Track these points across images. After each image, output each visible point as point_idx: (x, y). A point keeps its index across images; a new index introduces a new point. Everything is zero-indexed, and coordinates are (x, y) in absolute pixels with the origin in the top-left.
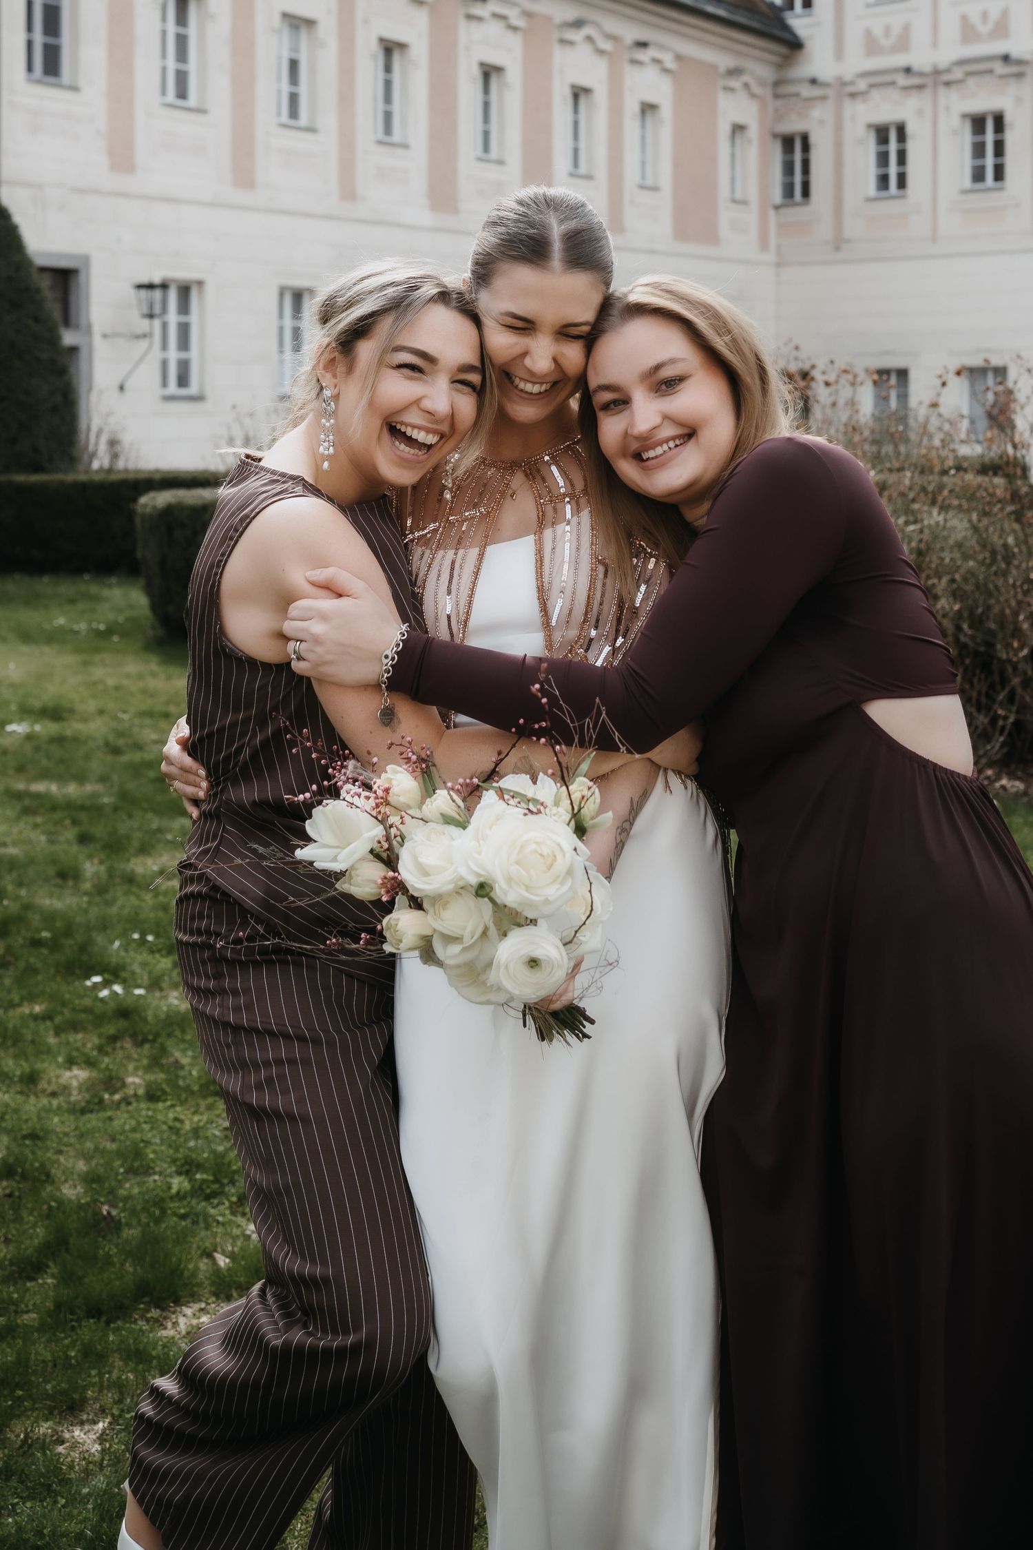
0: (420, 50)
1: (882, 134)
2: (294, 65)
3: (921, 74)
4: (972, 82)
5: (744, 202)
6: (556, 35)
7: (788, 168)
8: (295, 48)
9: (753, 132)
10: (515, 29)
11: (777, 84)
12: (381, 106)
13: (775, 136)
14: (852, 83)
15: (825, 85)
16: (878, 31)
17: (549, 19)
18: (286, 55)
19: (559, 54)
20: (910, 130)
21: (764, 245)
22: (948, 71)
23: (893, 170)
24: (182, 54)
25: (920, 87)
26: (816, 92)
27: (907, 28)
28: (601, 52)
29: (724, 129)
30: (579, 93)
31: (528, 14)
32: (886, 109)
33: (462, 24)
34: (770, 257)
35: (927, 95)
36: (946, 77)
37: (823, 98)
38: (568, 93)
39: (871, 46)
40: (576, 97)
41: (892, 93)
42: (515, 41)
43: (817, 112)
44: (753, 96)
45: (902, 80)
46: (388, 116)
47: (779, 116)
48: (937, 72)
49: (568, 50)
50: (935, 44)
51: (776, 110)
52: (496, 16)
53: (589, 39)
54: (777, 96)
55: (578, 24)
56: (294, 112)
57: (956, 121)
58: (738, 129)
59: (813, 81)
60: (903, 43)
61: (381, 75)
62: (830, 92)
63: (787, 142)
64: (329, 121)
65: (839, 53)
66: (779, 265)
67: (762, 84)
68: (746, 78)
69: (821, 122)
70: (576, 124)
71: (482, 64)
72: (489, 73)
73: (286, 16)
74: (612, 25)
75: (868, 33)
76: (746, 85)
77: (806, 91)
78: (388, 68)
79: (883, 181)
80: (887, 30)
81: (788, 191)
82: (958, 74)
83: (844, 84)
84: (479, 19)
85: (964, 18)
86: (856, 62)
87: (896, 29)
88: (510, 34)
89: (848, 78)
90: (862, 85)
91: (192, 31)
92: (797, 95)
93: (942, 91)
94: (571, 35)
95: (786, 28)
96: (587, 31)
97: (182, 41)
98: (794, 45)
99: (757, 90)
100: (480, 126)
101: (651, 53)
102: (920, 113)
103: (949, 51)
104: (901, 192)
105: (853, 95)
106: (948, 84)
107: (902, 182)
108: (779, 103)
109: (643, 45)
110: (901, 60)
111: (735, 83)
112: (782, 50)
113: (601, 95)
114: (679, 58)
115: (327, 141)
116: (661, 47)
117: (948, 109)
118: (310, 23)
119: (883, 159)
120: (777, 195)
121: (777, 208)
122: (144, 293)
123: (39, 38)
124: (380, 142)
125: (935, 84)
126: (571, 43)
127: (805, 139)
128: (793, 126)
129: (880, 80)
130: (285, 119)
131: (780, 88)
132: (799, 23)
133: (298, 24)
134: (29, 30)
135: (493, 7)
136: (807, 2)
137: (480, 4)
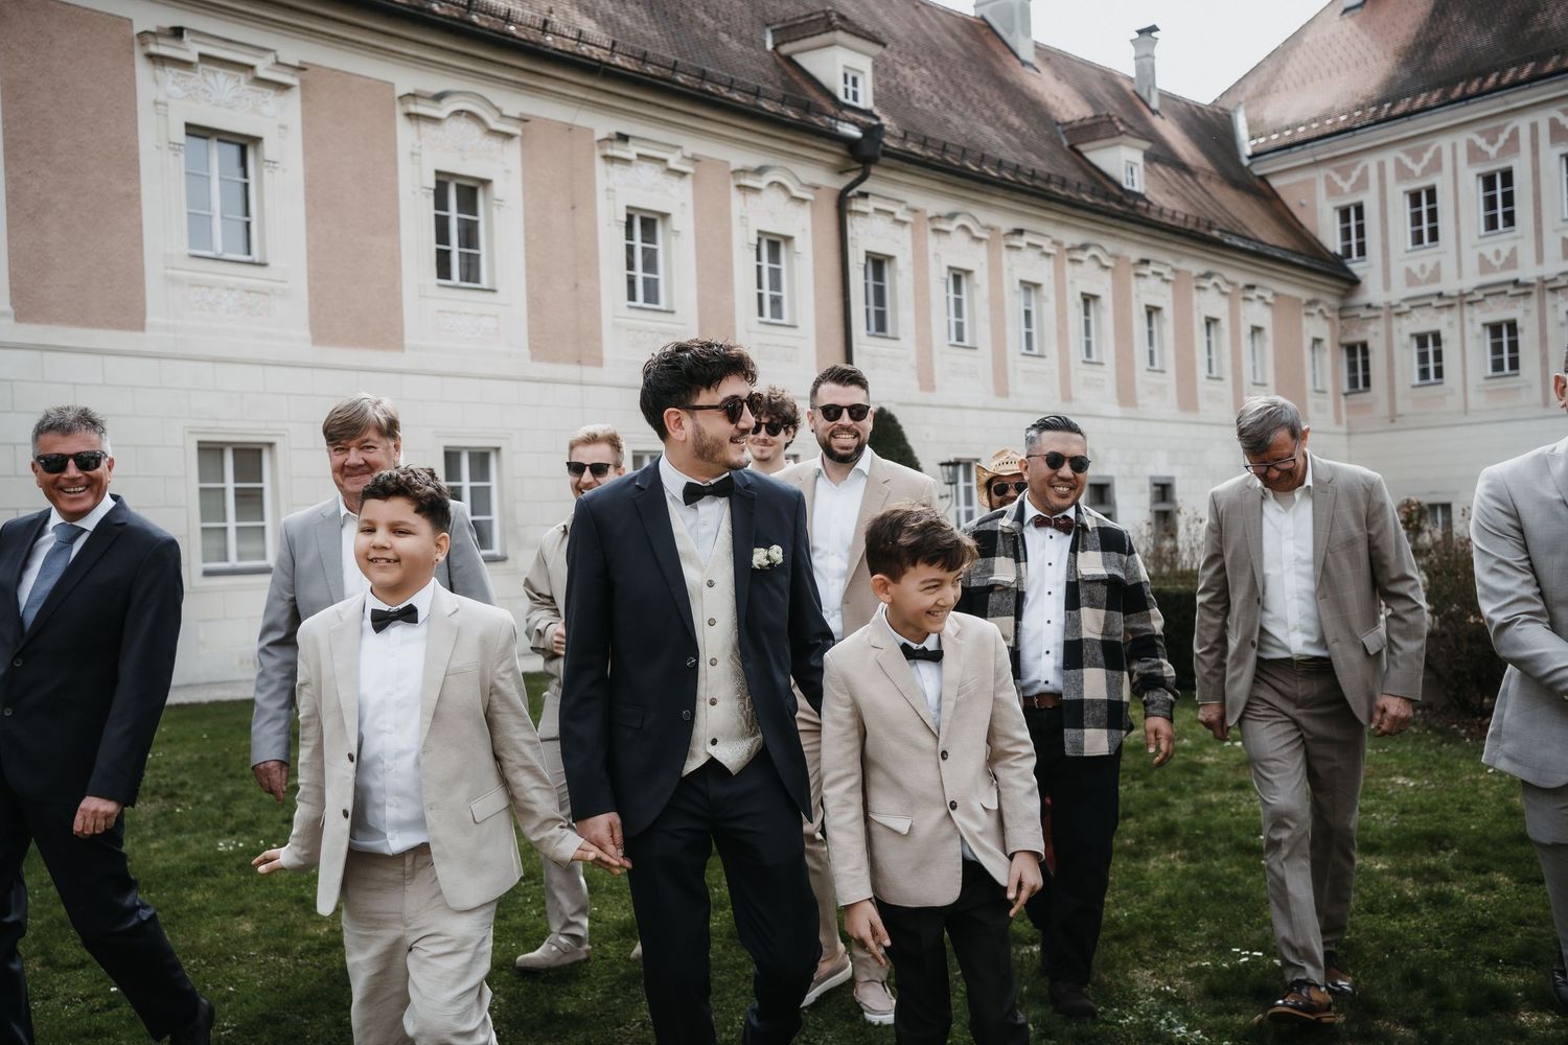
0: (1107, 299)
1: (1421, 340)
2: (1028, 313)
3: (1450, 297)
4: (1489, 301)
5: (1323, 392)
6: (1194, 284)
7: (1352, 367)
8: (1028, 304)
9: (1327, 343)
10: (1167, 281)
11: (1341, 309)
12: (1084, 338)
13: (1342, 345)
14: (1398, 306)
15: (1377, 308)
16: (1415, 269)
17: (1190, 273)
18: (1023, 308)
19: (1196, 295)
20: (1443, 336)
21: (1338, 420)
22: (1471, 294)
23: (1431, 365)
24: (959, 313)
25: (1450, 306)
26: (1372, 313)
27: (1438, 265)
28: (1224, 294)
29: (1307, 343)
30: (1211, 322)
31: (1175, 271)
32: (1424, 322)
33: (1133, 279)
34: (1343, 429)
35: (1455, 312)
36: (1469, 299)
37: (1377, 317)
38: (1203, 322)
39: (1411, 279)
40: (1208, 324)
41: (1430, 312)
42: (1167, 289)
43: (1372, 327)
44: (1326, 318)
45: (1435, 302)
46: (1088, 345)
47: (1344, 331)
48: (1462, 295)
49: (1202, 293)
50: (1460, 276)
51: (1342, 327)
52: (1154, 273)
53: (1216, 285)
54: (1342, 318)
55: (1208, 276)
56: (1029, 346)
57: (1479, 328)
58: (1317, 341)
59: (1369, 306)
60: (1436, 276)
61: (1083, 317)
62: (1382, 313)
63: (1351, 349)
64: (1052, 350)
65: (1387, 285)
66: (1349, 434)
67: (1333, 310)
68: (1321, 306)
69: (1376, 334)
71: (1147, 306)
72: (1152, 311)
73: (1022, 282)
74: (1231, 275)
75: (1408, 270)
76: (1321, 311)
77: (1364, 313)
78: (1087, 313)
79: (1424, 373)
80: (1423, 268)
81: (1353, 382)
82: (1479, 295)
83: (1392, 307)
84: (1144, 276)
85: (1481, 256)
86: (1400, 291)
87: (1430, 266)
88: (1164, 285)
89: (1394, 303)
90: (1406, 307)
91: (964, 296)
92: (1358, 316)
93: (1467, 309)
94: (1204, 283)
95: (1348, 271)
96: (1214, 280)
97: (958, 303)
98: (1353, 282)
99: (1328, 314)
100: (1147, 348)
101: (1257, 292)
102: (1450, 324)
103: (1471, 280)
104: (1439, 380)
105: (1399, 315)
106: (1471, 303)
107: (1439, 373)
108: (1343, 322)
109: (1251, 287)
110: (1434, 288)
111: (1313, 310)
112: (1345, 286)
113: (1225, 323)
114: (1276, 295)
115: (1052, 363)
116: (1264, 288)
117: (1472, 320)
118: (1037, 286)
119: (1423, 358)
120: (1345, 387)
121: (1346, 394)
122: (945, 468)
123: (872, 308)
124: (1084, 362)
125: (1461, 304)
126: (1204, 289)
127: (1364, 346)
128: (1356, 337)
129: (1419, 303)
130: (1024, 350)
131: (1344, 312)
132: (1356, 266)
133: (1030, 287)
134: (867, 303)
135: (1152, 267)
136: (1362, 251)
137: (1144, 266)
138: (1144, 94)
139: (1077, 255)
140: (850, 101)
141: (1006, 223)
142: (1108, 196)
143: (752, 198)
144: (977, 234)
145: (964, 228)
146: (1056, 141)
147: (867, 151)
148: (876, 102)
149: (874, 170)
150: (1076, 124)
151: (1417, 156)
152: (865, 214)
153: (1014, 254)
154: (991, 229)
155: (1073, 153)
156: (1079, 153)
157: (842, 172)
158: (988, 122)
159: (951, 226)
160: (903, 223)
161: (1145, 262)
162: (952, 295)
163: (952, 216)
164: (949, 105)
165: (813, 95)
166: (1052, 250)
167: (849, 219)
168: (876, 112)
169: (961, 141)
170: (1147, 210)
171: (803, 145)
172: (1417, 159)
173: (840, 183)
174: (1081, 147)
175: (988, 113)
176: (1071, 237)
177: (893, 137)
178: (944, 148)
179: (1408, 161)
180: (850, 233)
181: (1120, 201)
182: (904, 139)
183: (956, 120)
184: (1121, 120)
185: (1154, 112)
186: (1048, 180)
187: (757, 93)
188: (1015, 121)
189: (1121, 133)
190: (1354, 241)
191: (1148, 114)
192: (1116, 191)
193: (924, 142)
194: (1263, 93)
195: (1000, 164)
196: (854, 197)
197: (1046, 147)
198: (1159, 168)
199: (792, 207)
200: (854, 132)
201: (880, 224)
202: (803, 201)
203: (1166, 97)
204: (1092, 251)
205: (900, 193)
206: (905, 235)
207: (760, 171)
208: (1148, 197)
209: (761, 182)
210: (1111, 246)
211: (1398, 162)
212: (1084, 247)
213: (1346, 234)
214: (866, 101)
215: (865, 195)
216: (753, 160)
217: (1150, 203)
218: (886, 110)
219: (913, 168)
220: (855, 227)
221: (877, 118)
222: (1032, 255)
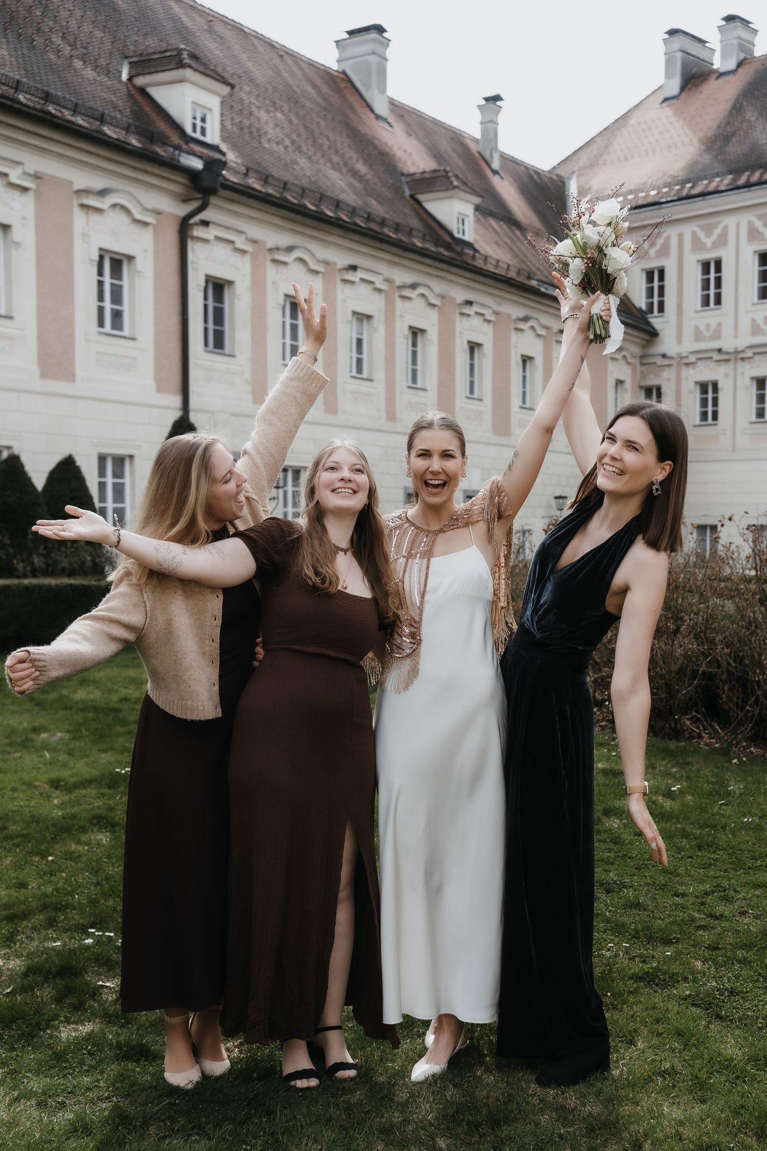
0: (433, 333)
1: (703, 387)
2: (359, 342)
3: (727, 353)
4: (757, 358)
6: (513, 326)
8: (360, 333)
9: (628, 385)
10: (489, 321)
11: (642, 357)
12: (410, 366)
13: (641, 387)
14: (687, 357)
15: (671, 358)
16: (702, 327)
17: (509, 316)
18: (355, 336)
19: (514, 336)
20: (720, 385)
22: (743, 351)
23: (710, 409)
24: (294, 337)
25: (727, 361)
26: (666, 362)
27: (719, 325)
28: (539, 336)
29: (611, 383)
30: (526, 360)
31: (496, 313)
32: (706, 373)
33: (458, 318)
35: (731, 365)
36: (742, 355)
37: (670, 366)
38: (519, 359)
39: (698, 335)
40: (524, 361)
41: (711, 364)
42: (489, 329)
43: (666, 374)
44: (628, 363)
45: (716, 356)
46: (414, 372)
47: (644, 376)
48: (737, 352)
49: (520, 334)
50: (736, 336)
51: (642, 372)
52: (477, 313)
53: (532, 327)
54: (642, 364)
55: (526, 319)
56: (359, 369)
57: (747, 381)
58: (619, 383)
59: (664, 356)
60: (717, 335)
61: (410, 348)
62: (674, 362)
63: (648, 391)
64: (380, 375)
65: (679, 340)
67: (634, 356)
68: (626, 353)
69: (668, 380)
70: (524, 377)
71: (470, 342)
72: (473, 347)
73: (354, 313)
74: (546, 320)
75: (697, 328)
76: (624, 357)
77: (660, 361)
78: (414, 344)
79: (704, 415)
80: (708, 326)
82: (749, 353)
83: (682, 358)
84: (468, 315)
85: (753, 320)
86: (689, 345)
87: (713, 326)
88: (486, 324)
89: (684, 354)
90: (692, 359)
92: (655, 363)
93: (739, 363)
94: (521, 325)
95: (649, 324)
96: (531, 323)
97: (294, 328)
98: (653, 334)
99: (631, 360)
100: (468, 378)
102: (726, 375)
103: (744, 340)
104: (715, 422)
105: (687, 364)
106: (743, 359)
107: (715, 416)
108: (643, 368)
110: (715, 345)
111: (617, 356)
112: (646, 337)
113: (539, 361)
115: (379, 386)
117: (743, 374)
118: (369, 317)
119: (704, 403)
124: (410, 387)
125: (736, 359)
126: (521, 330)
127: (659, 388)
128: (652, 381)
129: (703, 356)
130: (354, 373)
131: (644, 359)
132: (656, 321)
133: (362, 318)
134: (206, 321)
135: (475, 308)
136: (661, 309)
137: (468, 307)
138: (487, 156)
139: (407, 293)
140: (198, 135)
141: (341, 259)
142: (438, 242)
143: (94, 218)
144: (314, 266)
145: (301, 260)
146: (398, 190)
147: (207, 182)
148: (224, 139)
149: (213, 200)
150: (418, 177)
151: (708, 231)
152: (206, 241)
153: (348, 287)
154: (327, 263)
155: (412, 202)
156: (419, 202)
157: (185, 200)
158: (335, 167)
159: (289, 258)
160: (244, 252)
161: (469, 303)
162: (288, 321)
163: (290, 249)
164: (299, 149)
165: (162, 126)
166: (384, 287)
167: (190, 245)
168: (224, 147)
169: (304, 182)
170: (474, 257)
171: (146, 172)
172: (709, 234)
173: (182, 210)
174: (421, 197)
175: (336, 159)
176: (402, 276)
177: (236, 172)
178: (285, 186)
179: (701, 234)
180: (191, 257)
181: (449, 248)
182: (246, 175)
183: (303, 162)
184: (456, 176)
185: (495, 172)
186: (383, 223)
187: (102, 119)
188: (362, 168)
189: (455, 187)
190: (656, 299)
191: (489, 173)
192: (447, 238)
193: (266, 179)
194: (593, 165)
195: (338, 204)
196: (196, 224)
197: (387, 194)
198: (493, 222)
199: (135, 229)
200: (197, 164)
201: (221, 252)
202: (146, 224)
203: (507, 160)
204: (420, 290)
205: (241, 225)
206: (245, 263)
207: (103, 193)
208: (477, 246)
209: (104, 203)
210: (439, 286)
211: (694, 234)
212: (414, 286)
213: (650, 293)
214: (213, 136)
215: (206, 223)
216: (97, 182)
217: (476, 251)
218: (234, 146)
219: (252, 202)
220: (195, 252)
221: (224, 154)
222: (364, 289)
